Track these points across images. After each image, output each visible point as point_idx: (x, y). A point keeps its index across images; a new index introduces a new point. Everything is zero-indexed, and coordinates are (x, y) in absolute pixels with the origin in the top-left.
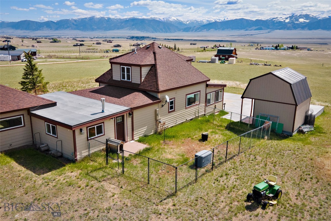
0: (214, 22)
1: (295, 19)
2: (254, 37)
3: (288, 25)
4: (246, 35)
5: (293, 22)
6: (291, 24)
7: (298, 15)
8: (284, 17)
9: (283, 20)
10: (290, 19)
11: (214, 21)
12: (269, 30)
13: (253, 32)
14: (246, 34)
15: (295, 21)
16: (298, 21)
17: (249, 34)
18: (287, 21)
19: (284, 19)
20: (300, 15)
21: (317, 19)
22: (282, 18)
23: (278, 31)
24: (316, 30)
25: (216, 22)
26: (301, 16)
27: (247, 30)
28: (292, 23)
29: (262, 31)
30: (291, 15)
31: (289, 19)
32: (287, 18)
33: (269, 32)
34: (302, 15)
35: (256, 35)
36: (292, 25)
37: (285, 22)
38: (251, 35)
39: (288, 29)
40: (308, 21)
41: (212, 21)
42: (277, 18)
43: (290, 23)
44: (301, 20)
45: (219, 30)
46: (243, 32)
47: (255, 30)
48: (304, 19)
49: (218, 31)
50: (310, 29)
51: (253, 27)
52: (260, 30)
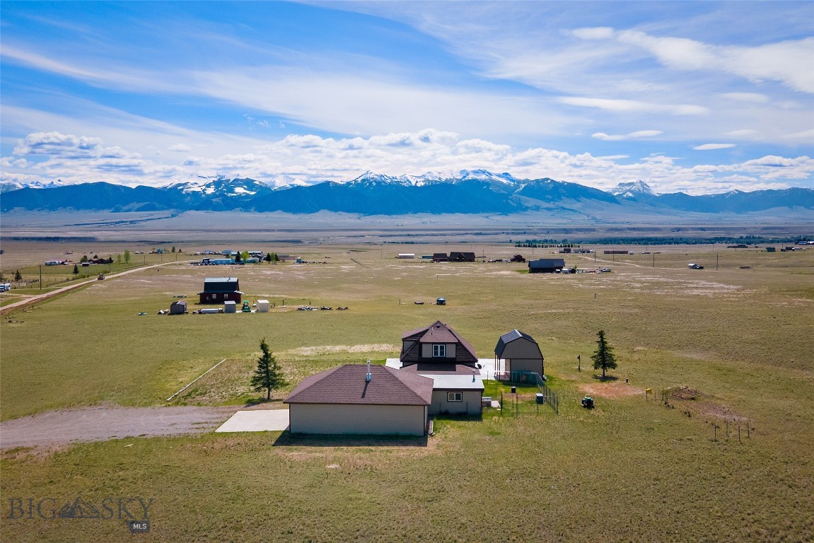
0: (20, 190)
1: (225, 187)
2: (138, 228)
3: (214, 200)
4: (119, 222)
5: (222, 195)
6: (221, 198)
7: (232, 180)
8: (202, 182)
9: (199, 189)
10: (216, 188)
11: (21, 187)
12: (172, 211)
13: (134, 215)
14: (118, 220)
15: (228, 192)
16: (234, 193)
17: (124, 220)
18: (210, 191)
19: (204, 187)
20: (235, 180)
21: (269, 189)
22: (198, 185)
23: (193, 212)
24: (271, 211)
25: (27, 190)
26: (237, 182)
27: (117, 210)
28: (220, 195)
29: (156, 214)
30: (216, 179)
31: (213, 186)
32: (208, 186)
33: (173, 216)
34: (238, 180)
35: (145, 223)
36: (222, 200)
37: (205, 193)
38: (131, 222)
39: (216, 208)
40: (253, 193)
41: (15, 186)
42: (186, 184)
43: (218, 197)
44: (239, 190)
45: (39, 210)
46: (107, 215)
47: (138, 210)
48: (245, 189)
49: (36, 212)
50: (261, 209)
51: (132, 204)
52: (152, 210)
